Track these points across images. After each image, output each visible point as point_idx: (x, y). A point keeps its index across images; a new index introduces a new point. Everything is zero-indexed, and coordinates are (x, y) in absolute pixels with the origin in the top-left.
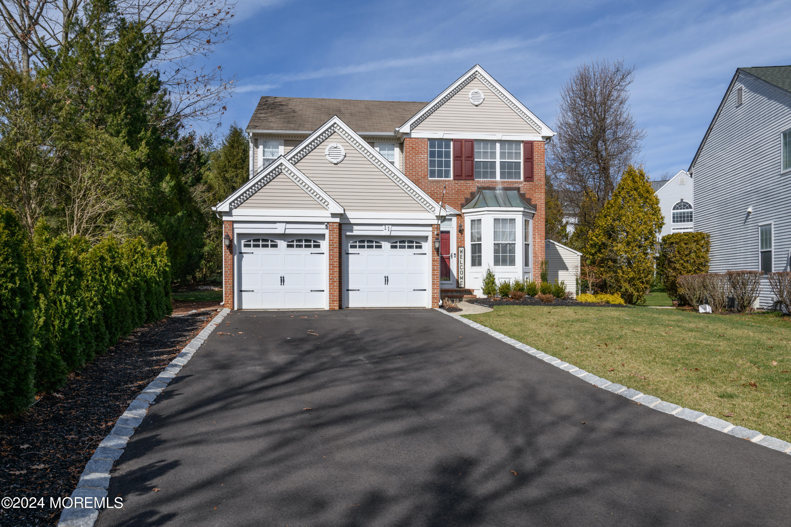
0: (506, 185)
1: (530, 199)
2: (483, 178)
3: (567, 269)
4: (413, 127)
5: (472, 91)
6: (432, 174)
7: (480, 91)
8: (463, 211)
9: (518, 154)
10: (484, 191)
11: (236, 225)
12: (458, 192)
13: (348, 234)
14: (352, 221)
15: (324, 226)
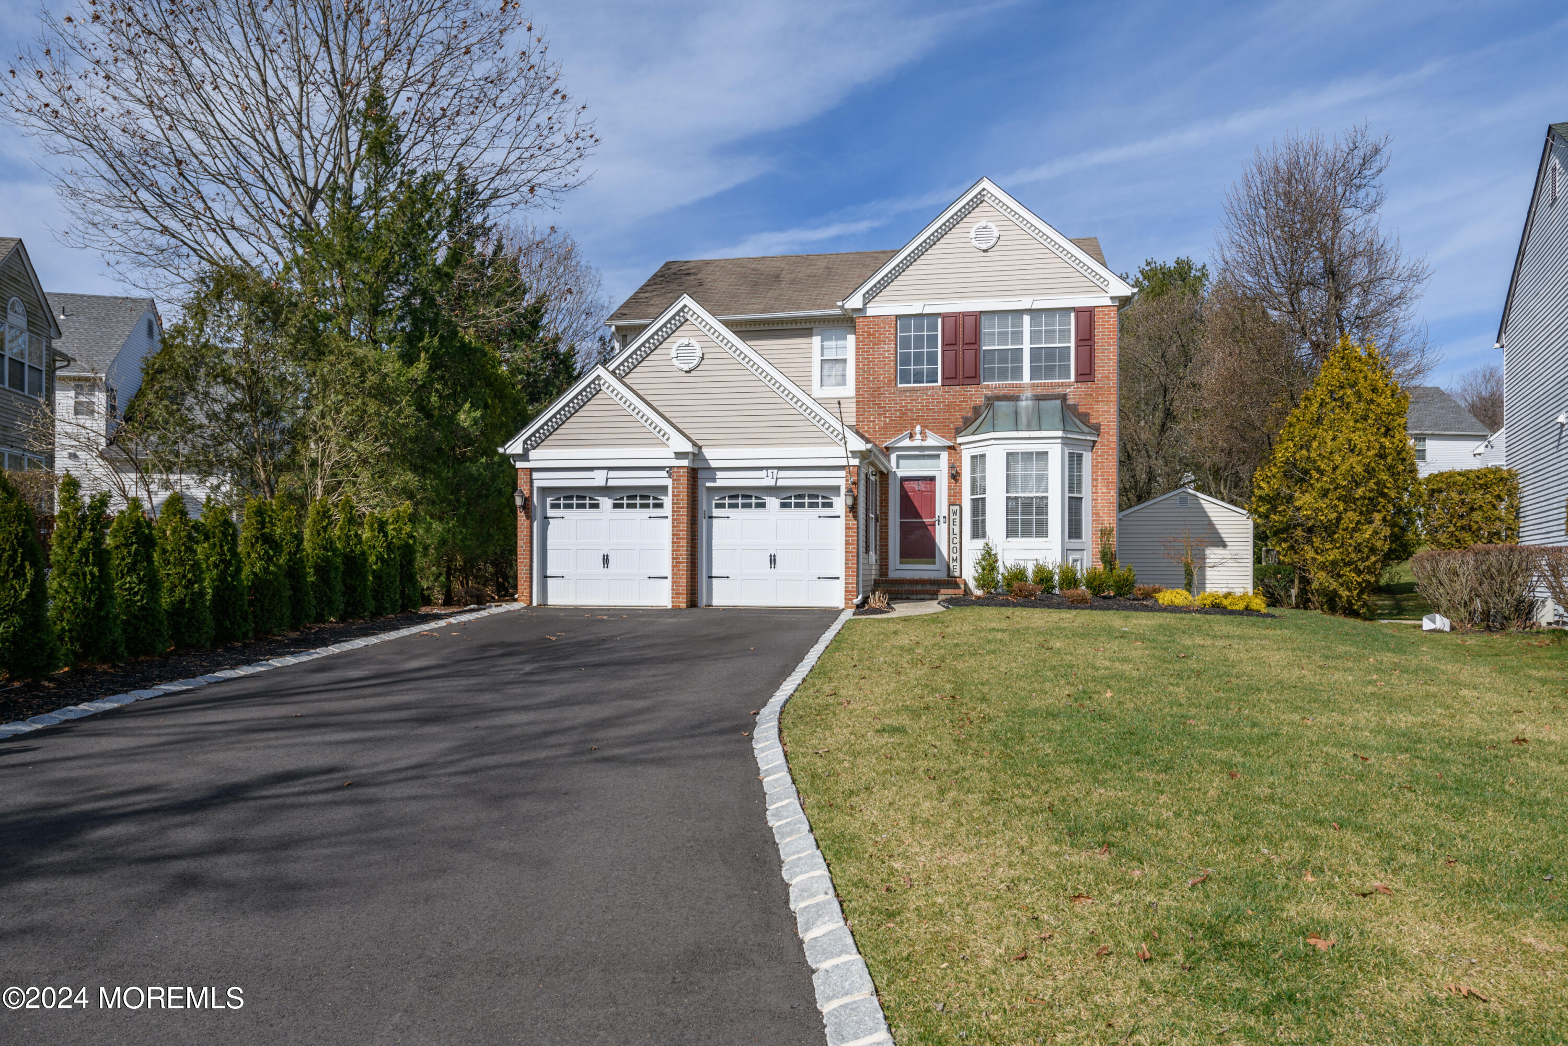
0: (1039, 391)
1: (1087, 415)
2: (999, 379)
3: (1224, 545)
4: (869, 297)
5: (977, 225)
6: (905, 378)
7: (990, 225)
8: (959, 440)
9: (1064, 334)
10: (996, 403)
11: (535, 475)
12: (949, 407)
13: (708, 484)
14: (713, 464)
15: (664, 474)
